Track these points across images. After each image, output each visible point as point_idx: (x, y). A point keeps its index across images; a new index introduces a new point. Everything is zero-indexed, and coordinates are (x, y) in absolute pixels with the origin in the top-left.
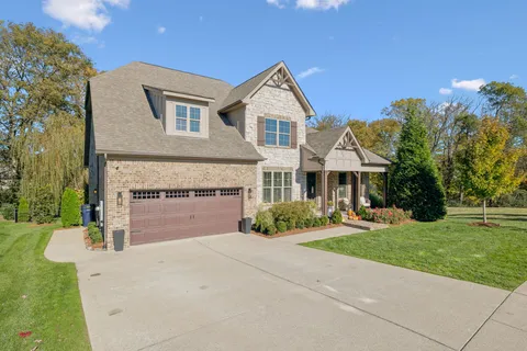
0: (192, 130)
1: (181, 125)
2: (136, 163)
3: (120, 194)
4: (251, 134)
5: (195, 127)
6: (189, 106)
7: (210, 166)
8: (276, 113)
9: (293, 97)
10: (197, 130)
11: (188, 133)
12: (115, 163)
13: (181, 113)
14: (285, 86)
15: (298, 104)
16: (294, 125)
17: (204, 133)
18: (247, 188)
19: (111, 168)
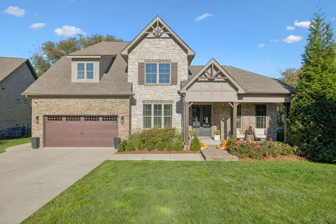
0: (88, 78)
1: (80, 76)
2: (46, 100)
3: (38, 117)
4: (133, 76)
5: (90, 76)
6: (85, 63)
7: (92, 101)
8: (156, 58)
9: (174, 43)
10: (92, 78)
11: (85, 80)
12: (36, 100)
13: (80, 67)
14: (164, 35)
15: (178, 47)
16: (175, 65)
17: (96, 79)
18: (120, 116)
19: (34, 103)
